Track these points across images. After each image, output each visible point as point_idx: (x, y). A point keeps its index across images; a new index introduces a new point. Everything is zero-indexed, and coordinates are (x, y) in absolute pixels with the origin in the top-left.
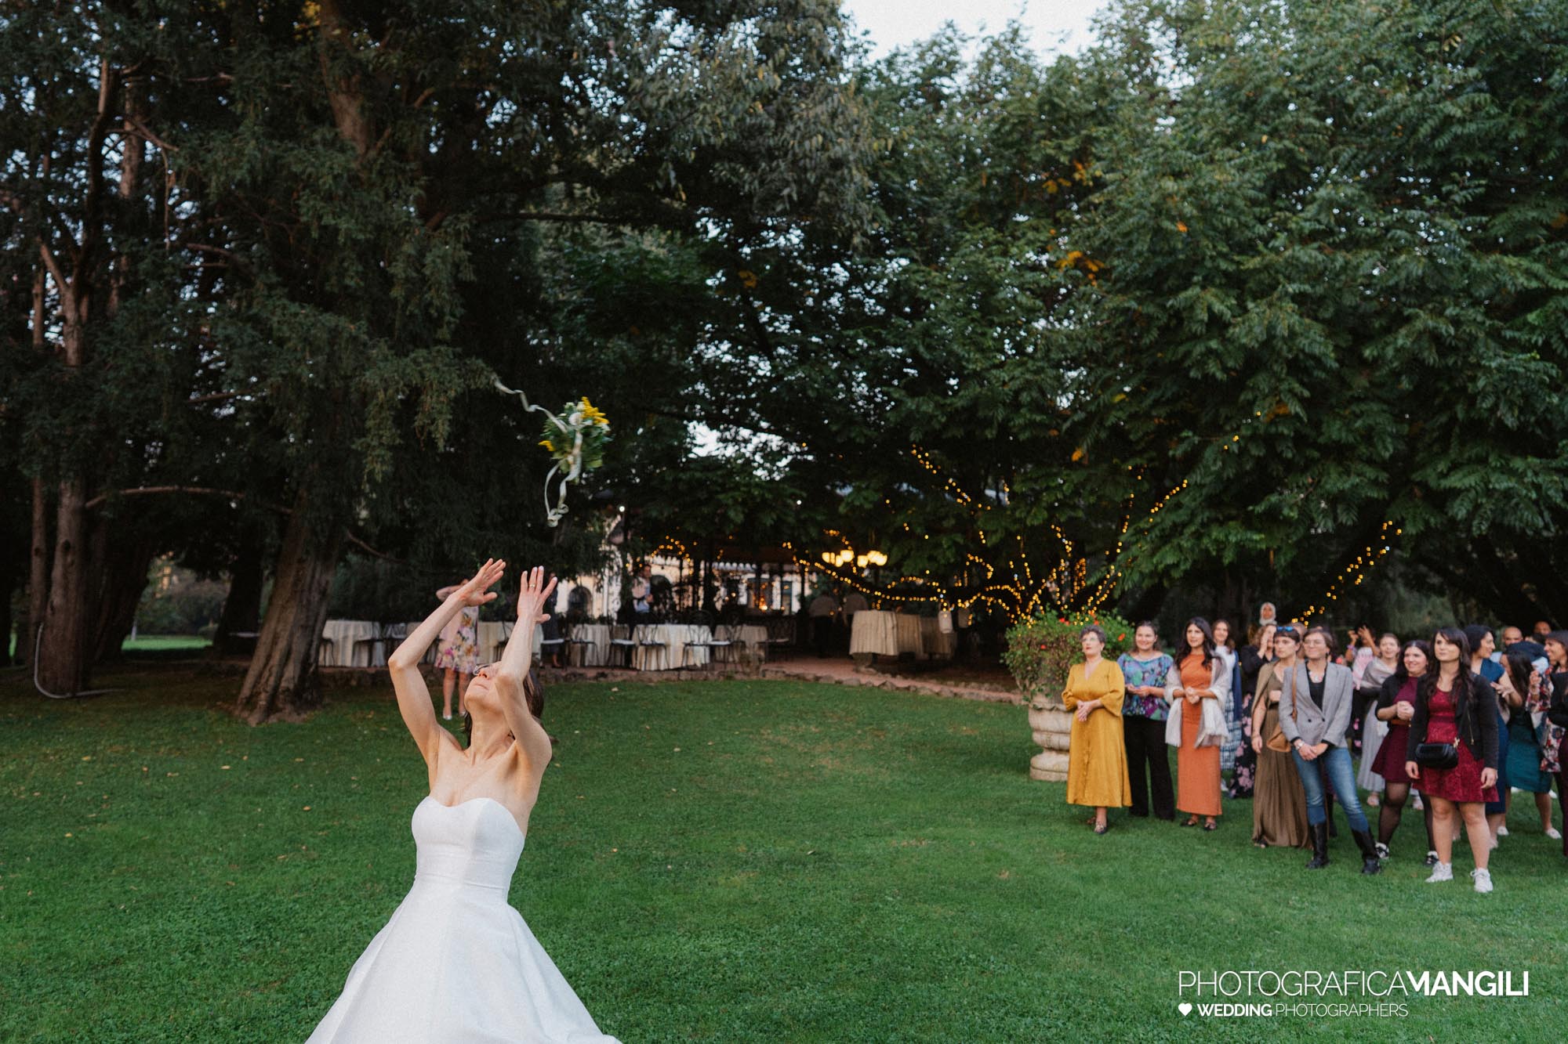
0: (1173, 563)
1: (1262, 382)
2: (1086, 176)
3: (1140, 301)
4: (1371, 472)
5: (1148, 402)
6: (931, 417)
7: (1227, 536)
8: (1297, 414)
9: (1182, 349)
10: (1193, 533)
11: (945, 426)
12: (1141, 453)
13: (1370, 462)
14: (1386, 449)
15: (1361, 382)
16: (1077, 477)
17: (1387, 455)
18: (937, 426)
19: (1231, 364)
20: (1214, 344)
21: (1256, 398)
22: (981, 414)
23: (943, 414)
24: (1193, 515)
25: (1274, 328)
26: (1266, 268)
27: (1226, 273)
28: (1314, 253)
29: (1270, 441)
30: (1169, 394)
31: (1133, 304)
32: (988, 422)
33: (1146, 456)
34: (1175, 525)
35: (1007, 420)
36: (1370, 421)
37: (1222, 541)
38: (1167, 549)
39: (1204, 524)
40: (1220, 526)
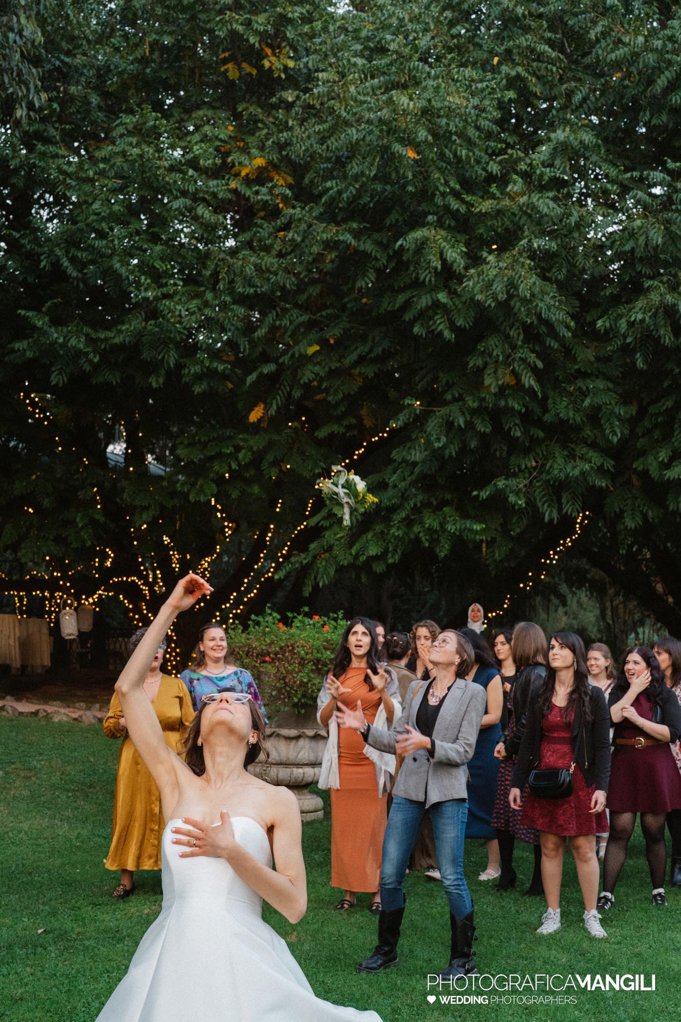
0: (377, 555)
1: (494, 346)
2: (278, 65)
3: (357, 235)
4: (596, 458)
5: (353, 357)
6: (78, 354)
7: (442, 525)
8: (531, 387)
9: (401, 298)
10: (403, 520)
11: (96, 367)
12: (339, 419)
13: (594, 446)
14: (615, 434)
15: (587, 354)
16: (257, 442)
17: (615, 440)
18: (87, 368)
19: (460, 322)
20: (442, 297)
21: (486, 365)
22: (146, 355)
23: (95, 351)
24: (404, 497)
25: (516, 288)
26: (499, 212)
27: (454, 214)
28: (552, 204)
29: (496, 416)
30: (378, 350)
31: (348, 238)
32: (151, 367)
33: (345, 422)
35: (179, 366)
36: (598, 400)
37: (436, 531)
38: (369, 537)
39: (416, 510)
40: (434, 512)
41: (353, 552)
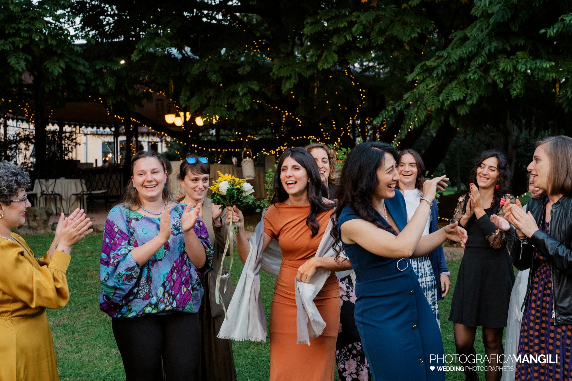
0: (460, 99)
7: (515, 67)
10: (480, 66)
24: (480, 46)
34: (461, 60)
37: (510, 74)
38: (454, 85)
39: (491, 56)
40: (508, 57)
41: (441, 99)
